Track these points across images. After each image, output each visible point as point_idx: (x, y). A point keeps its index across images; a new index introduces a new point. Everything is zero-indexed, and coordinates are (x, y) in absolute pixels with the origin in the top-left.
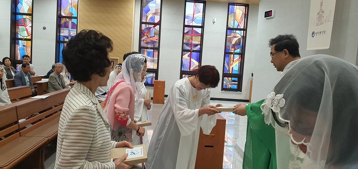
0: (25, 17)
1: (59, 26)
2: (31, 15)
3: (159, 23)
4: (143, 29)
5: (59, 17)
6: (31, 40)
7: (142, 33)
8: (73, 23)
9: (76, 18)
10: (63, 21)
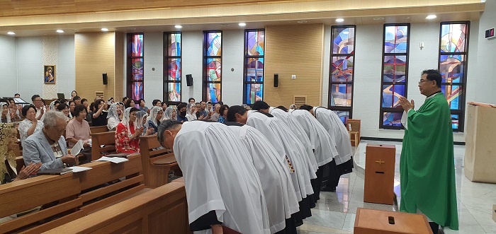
0: (214, 60)
1: (246, 67)
2: (220, 57)
3: (353, 54)
4: (334, 62)
5: (246, 57)
6: (220, 82)
7: (332, 67)
8: (259, 62)
9: (263, 57)
10: (250, 60)
